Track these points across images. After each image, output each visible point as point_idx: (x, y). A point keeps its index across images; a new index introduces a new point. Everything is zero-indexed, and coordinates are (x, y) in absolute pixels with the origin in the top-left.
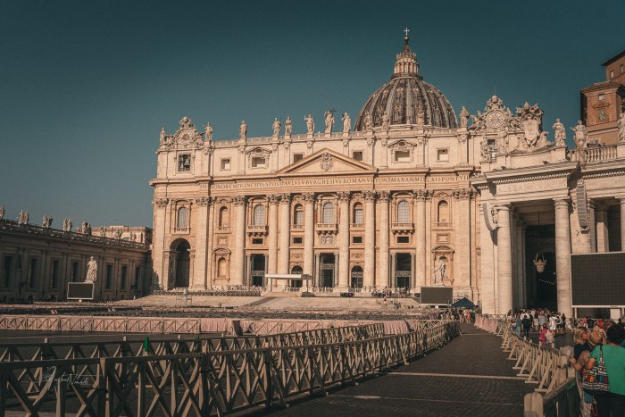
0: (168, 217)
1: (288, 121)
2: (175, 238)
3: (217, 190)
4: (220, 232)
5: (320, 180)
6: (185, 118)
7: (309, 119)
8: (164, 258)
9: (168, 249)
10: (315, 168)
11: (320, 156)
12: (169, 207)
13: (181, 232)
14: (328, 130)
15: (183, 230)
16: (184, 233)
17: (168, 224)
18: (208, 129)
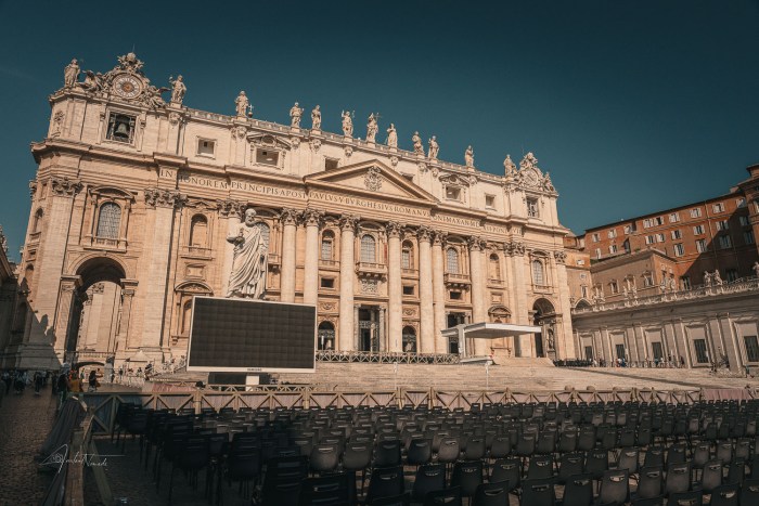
0: (77, 214)
1: (316, 112)
2: (90, 255)
3: (193, 186)
4: (191, 255)
5: (365, 202)
6: (131, 56)
7: (347, 117)
8: (61, 290)
9: (71, 272)
10: (358, 183)
11: (367, 169)
12: (80, 197)
13: (105, 246)
14: (372, 139)
15: (112, 242)
16: (113, 248)
17: (76, 228)
18: (179, 86)
